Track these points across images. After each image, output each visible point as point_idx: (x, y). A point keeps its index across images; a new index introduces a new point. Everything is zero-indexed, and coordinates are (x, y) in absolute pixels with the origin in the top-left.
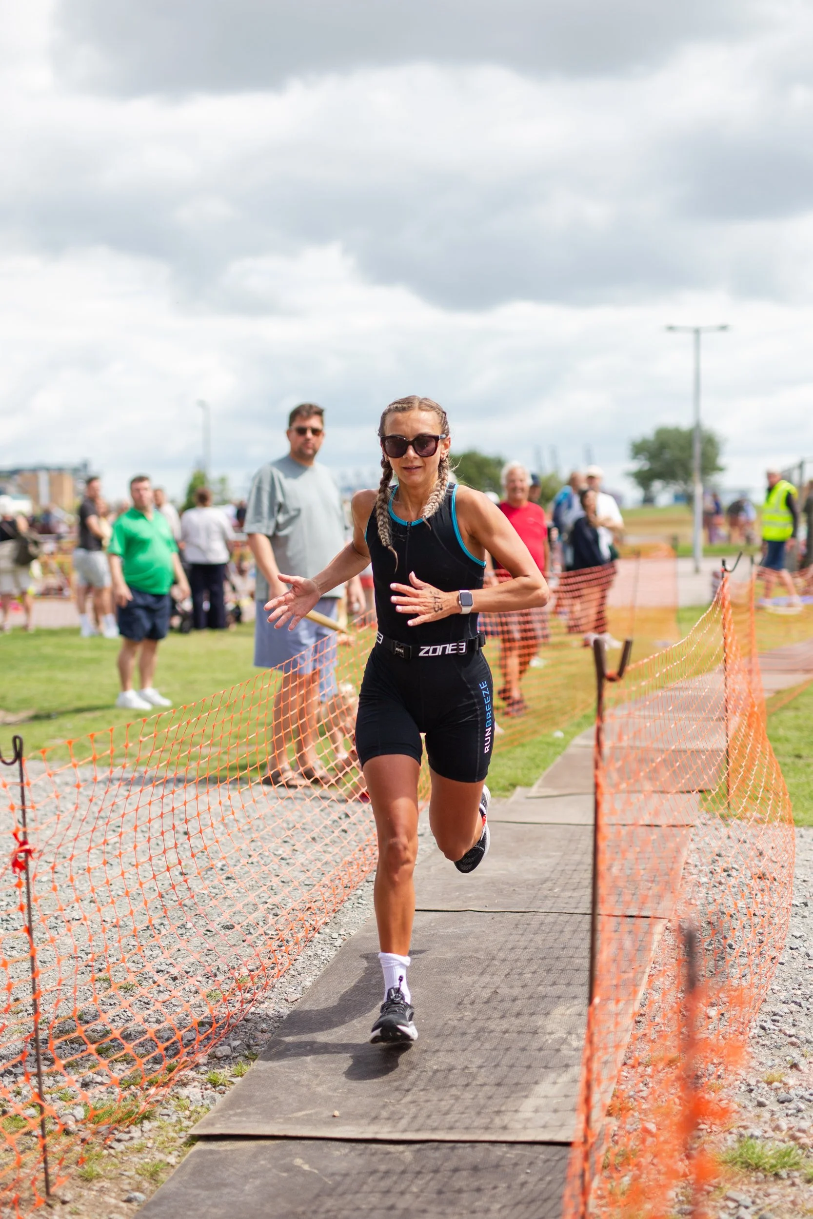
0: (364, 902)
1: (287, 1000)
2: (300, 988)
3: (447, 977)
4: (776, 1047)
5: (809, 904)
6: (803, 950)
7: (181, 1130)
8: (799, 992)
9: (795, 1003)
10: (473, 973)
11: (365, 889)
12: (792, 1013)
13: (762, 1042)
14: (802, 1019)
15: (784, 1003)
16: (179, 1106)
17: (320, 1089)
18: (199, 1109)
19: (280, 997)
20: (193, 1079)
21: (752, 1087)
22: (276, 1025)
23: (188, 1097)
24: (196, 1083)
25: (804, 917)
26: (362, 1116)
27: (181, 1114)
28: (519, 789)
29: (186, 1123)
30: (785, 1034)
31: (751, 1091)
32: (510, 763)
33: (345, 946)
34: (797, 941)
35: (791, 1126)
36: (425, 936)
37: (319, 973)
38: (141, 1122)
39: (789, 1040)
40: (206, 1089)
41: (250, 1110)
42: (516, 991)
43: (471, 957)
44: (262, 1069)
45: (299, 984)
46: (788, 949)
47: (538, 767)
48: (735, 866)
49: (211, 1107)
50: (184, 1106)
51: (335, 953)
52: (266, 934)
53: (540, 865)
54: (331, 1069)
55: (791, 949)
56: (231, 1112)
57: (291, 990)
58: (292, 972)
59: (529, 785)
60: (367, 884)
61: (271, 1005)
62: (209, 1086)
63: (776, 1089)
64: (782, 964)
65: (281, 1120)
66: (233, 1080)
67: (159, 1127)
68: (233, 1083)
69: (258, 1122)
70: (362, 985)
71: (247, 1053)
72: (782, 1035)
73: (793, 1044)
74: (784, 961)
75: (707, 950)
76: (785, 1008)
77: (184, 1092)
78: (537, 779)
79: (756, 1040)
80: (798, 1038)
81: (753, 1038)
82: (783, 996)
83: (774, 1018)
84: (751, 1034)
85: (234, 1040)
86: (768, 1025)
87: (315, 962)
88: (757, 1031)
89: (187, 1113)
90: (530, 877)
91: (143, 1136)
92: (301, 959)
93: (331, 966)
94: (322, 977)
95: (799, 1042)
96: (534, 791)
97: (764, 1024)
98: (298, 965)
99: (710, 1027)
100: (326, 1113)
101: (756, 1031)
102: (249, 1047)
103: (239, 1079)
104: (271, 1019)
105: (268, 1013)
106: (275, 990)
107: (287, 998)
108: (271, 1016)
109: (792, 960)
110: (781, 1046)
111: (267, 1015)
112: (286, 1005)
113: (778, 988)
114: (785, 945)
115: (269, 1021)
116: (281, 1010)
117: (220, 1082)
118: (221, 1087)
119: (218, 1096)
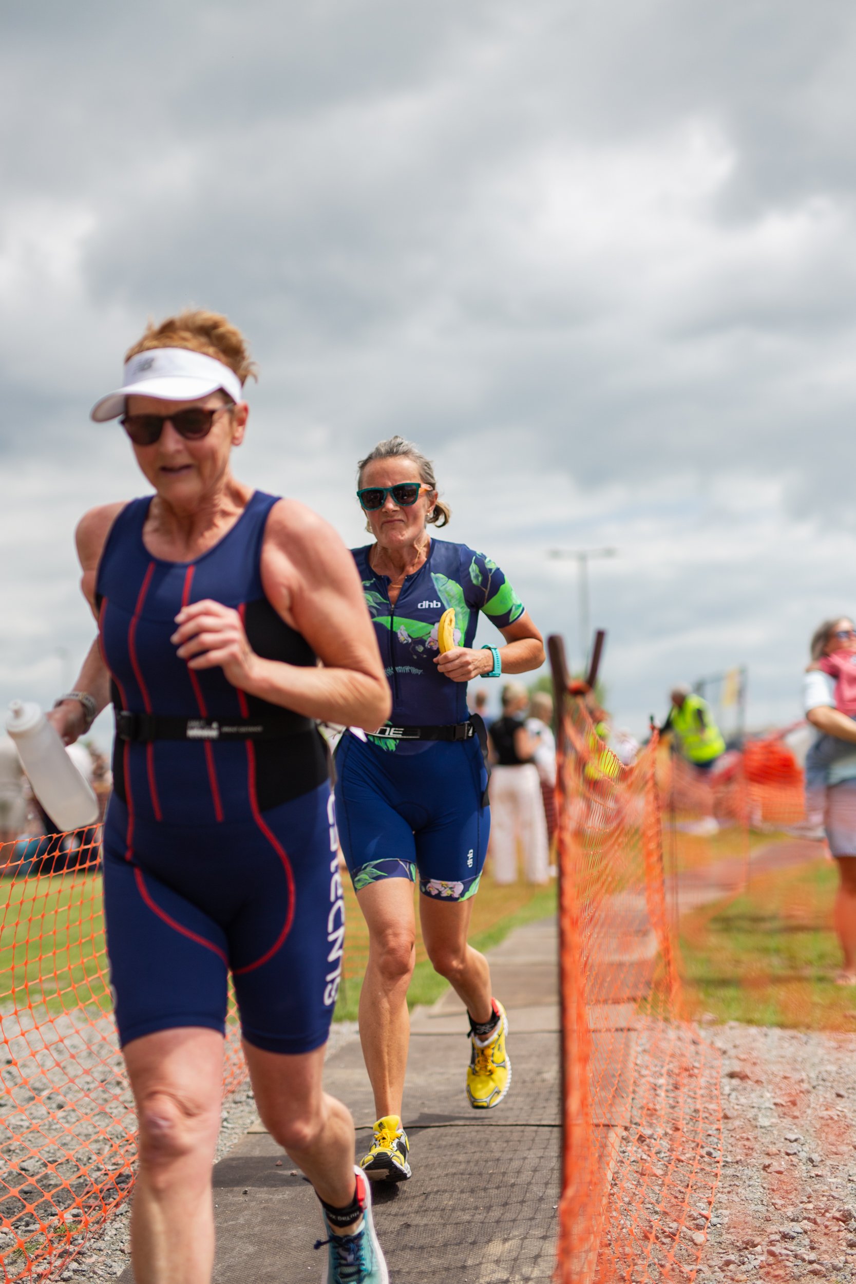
0: (229, 1126)
5: (798, 1103)
6: (803, 1155)
8: (810, 1206)
9: (809, 1219)
11: (232, 1111)
12: (806, 1232)
14: (821, 1240)
15: (793, 1220)
19: (114, 1247)
25: (795, 1117)
28: (420, 1008)
30: (804, 1260)
34: (795, 1144)
39: (810, 1267)
46: (783, 1154)
48: (696, 1064)
52: (99, 1169)
53: (454, 1075)
55: (788, 1154)
60: (233, 1105)
61: (101, 1259)
64: (780, 1173)
72: (799, 1262)
73: (815, 1273)
74: (782, 1169)
80: (821, 1264)
81: (761, 1267)
82: (790, 1211)
84: (757, 1263)
90: (442, 1088)
95: (824, 1269)
97: (773, 1248)
101: (763, 1258)
104: (101, 1276)
105: (96, 1269)
106: (107, 1238)
107: (123, 1248)
108: (100, 1272)
109: (792, 1168)
110: (800, 1276)
111: (95, 1273)
112: (121, 1257)
113: (780, 1202)
114: (779, 1151)
115: (97, 1280)
116: (114, 1264)
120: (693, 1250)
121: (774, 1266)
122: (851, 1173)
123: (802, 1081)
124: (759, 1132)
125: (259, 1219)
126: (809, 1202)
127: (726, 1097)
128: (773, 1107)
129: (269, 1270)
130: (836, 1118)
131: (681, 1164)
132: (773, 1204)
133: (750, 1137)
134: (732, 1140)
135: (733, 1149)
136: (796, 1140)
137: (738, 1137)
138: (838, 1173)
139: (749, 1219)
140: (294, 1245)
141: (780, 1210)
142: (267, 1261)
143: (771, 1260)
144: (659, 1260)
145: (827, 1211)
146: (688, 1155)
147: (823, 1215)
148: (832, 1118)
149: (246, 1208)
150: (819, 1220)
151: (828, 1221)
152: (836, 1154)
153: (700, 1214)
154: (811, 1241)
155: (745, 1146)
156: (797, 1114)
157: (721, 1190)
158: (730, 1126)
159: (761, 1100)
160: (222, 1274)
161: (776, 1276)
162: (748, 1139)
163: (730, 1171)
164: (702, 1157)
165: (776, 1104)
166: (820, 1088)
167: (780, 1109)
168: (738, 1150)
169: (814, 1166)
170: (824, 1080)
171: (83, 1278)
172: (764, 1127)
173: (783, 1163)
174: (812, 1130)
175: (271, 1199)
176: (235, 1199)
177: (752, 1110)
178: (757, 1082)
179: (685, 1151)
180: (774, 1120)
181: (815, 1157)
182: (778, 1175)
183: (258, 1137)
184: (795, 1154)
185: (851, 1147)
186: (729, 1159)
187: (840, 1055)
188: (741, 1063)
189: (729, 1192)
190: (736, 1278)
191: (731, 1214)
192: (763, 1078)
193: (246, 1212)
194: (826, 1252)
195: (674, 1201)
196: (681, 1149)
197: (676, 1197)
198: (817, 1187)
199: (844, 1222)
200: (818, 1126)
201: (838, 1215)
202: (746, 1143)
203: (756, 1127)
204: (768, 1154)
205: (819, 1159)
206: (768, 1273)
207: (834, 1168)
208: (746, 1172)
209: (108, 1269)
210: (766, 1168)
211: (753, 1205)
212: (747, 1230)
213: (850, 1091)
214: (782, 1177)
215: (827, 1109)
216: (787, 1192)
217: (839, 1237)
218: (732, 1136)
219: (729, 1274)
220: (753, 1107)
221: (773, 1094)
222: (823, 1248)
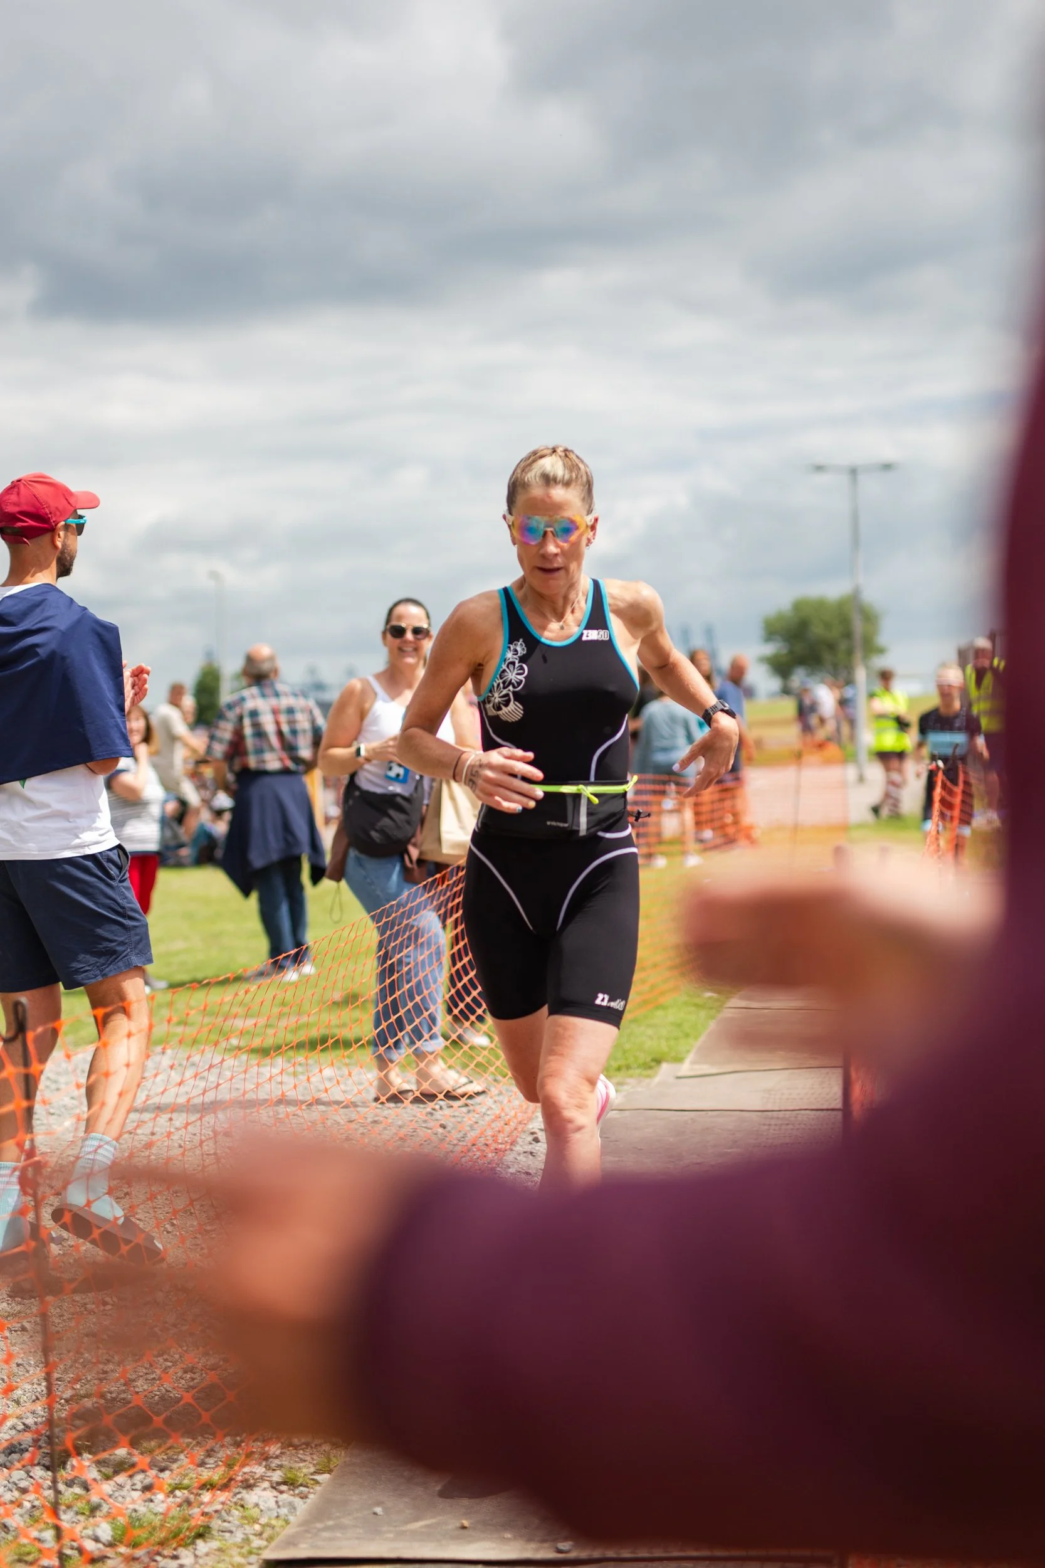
7: (250, 1553)
16: (244, 1517)
18: (274, 1522)
20: (262, 1478)
23: (257, 1505)
24: (266, 1484)
26: (505, 1527)
27: (248, 1529)
28: (665, 1066)
29: (257, 1542)
32: (650, 1032)
38: (193, 1543)
40: (281, 1492)
41: (346, 1521)
44: (358, 1461)
47: (687, 1035)
49: (292, 1518)
50: (252, 1518)
56: (319, 1525)
59: (679, 1060)
62: (285, 1487)
65: (391, 1535)
66: (318, 1477)
67: (220, 1550)
68: (317, 1482)
69: (358, 1538)
77: (251, 1497)
78: (688, 1051)
89: (257, 1527)
91: (196, 1563)
96: (685, 1068)
100: (453, 1524)
103: (327, 1476)
117: (300, 1481)
118: (302, 1488)
119: (297, 1501)
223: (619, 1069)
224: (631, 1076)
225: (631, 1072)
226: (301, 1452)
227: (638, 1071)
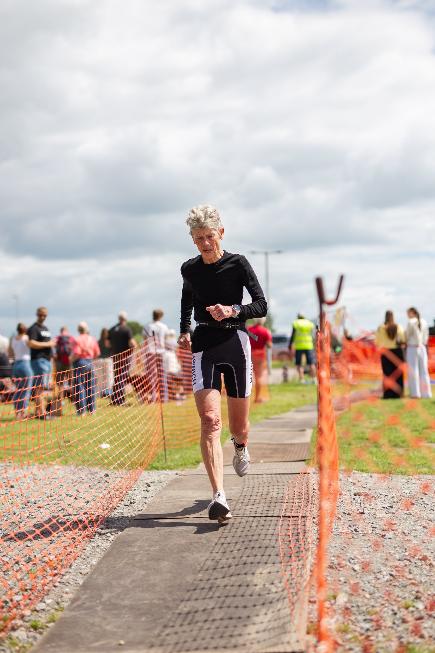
1: (81, 573)
2: (89, 566)
3: (184, 554)
4: (403, 586)
5: (394, 507)
8: (407, 554)
9: (407, 560)
10: (200, 552)
11: (124, 510)
12: (406, 565)
13: (393, 584)
14: (414, 569)
15: (399, 560)
16: (12, 643)
17: (108, 628)
18: (26, 645)
19: (77, 572)
20: (21, 626)
21: (396, 612)
22: (75, 588)
23: (17, 638)
24: (23, 628)
25: (393, 513)
26: (140, 643)
30: (407, 578)
31: (395, 614)
33: (117, 539)
34: (395, 526)
35: (431, 634)
36: (166, 532)
37: (101, 556)
39: (410, 581)
40: (30, 631)
41: (62, 643)
42: (230, 561)
43: (197, 542)
44: (68, 616)
45: (88, 563)
49: (34, 643)
50: (15, 644)
51: (110, 544)
54: (114, 614)
55: (393, 530)
56: (48, 646)
57: (83, 567)
58: (83, 557)
60: (125, 507)
61: (71, 577)
62: (32, 629)
63: (412, 612)
64: (390, 538)
65: (84, 649)
66: (48, 625)
68: (47, 627)
70: (129, 561)
71: (57, 607)
72: (405, 579)
73: (413, 584)
74: (391, 537)
75: (342, 533)
76: (402, 564)
77: (15, 634)
79: (390, 582)
80: (416, 580)
81: (387, 581)
82: (397, 556)
83: (397, 569)
84: (385, 579)
85: (48, 599)
86: (394, 573)
87: (97, 550)
88: (388, 577)
89: (17, 648)
92: (88, 549)
93: (109, 552)
94: (104, 558)
97: (392, 573)
98: (87, 552)
99: (358, 576)
100: (115, 643)
102: (58, 603)
103: (52, 624)
104: (71, 585)
105: (70, 582)
106: (73, 567)
107: (81, 572)
108: (71, 583)
109: (395, 536)
110: (406, 585)
111: (69, 583)
112: (81, 576)
113: (392, 552)
114: (389, 529)
115: (70, 587)
116: (78, 579)
117: (39, 626)
118: (40, 630)
119: (38, 636)
120: (354, 573)
121: (393, 581)
122: (424, 539)
123: (393, 497)
124: (377, 520)
125: (145, 559)
126: (406, 552)
127: (359, 504)
128: (382, 509)
129: (153, 582)
130: (413, 514)
131: (343, 534)
132: (389, 553)
133: (373, 522)
134: (365, 524)
135: (366, 528)
136: (395, 524)
137: (368, 522)
138: (417, 539)
139: (378, 559)
140: (164, 570)
141: (392, 555)
142: (152, 578)
143: (391, 578)
144: (338, 578)
145: (415, 556)
146: (345, 530)
147: (413, 558)
148: (411, 514)
149: (138, 554)
150: (412, 560)
151: (416, 560)
152: (415, 530)
153: (355, 557)
154: (409, 570)
155: (372, 526)
156: (394, 512)
157: (364, 546)
158: (364, 518)
159: (376, 506)
160: (131, 584)
161: (395, 586)
162: (372, 523)
163: (366, 538)
164: (352, 531)
165: (383, 507)
166: (403, 500)
167: (386, 510)
168: (369, 528)
169: (406, 536)
170: (404, 497)
171: (64, 586)
172: (380, 518)
173: (391, 534)
174: (402, 519)
175: (150, 550)
176: (133, 549)
177: (372, 510)
178: (372, 497)
179: (344, 528)
180: (384, 515)
181: (405, 531)
182: (389, 540)
183: (139, 521)
184: (396, 530)
185: (422, 527)
186: (365, 532)
187: (409, 486)
188: (364, 489)
189: (367, 547)
190: (376, 586)
191: (370, 557)
192: (375, 496)
193: (139, 556)
194: (417, 574)
195: (342, 551)
196: (342, 527)
197: (343, 550)
198: (409, 545)
199: (424, 561)
200: (405, 518)
201: (421, 558)
202: (373, 525)
203: (376, 518)
204: (383, 530)
205: (408, 532)
206: (391, 584)
207: (415, 536)
208: (374, 538)
209: (75, 581)
210: (383, 536)
211: (379, 553)
212: (378, 564)
213: (417, 502)
214: (391, 540)
215: (408, 510)
216: (395, 547)
217: (422, 568)
218: (365, 522)
219: (372, 584)
220: (373, 509)
221: (381, 503)
222: (415, 573)
223: (182, 465)
224: (187, 468)
225: (187, 466)
226: (40, 613)
227: (190, 466)
